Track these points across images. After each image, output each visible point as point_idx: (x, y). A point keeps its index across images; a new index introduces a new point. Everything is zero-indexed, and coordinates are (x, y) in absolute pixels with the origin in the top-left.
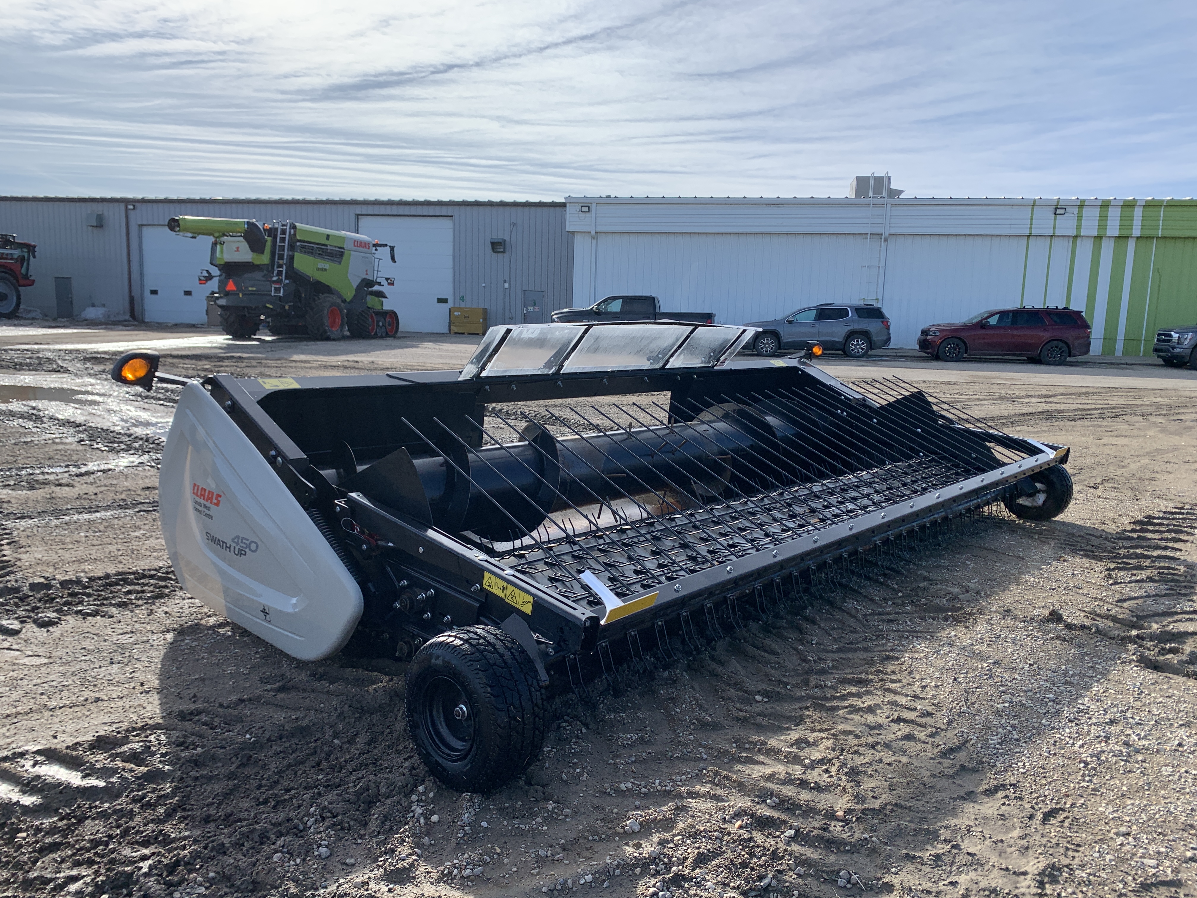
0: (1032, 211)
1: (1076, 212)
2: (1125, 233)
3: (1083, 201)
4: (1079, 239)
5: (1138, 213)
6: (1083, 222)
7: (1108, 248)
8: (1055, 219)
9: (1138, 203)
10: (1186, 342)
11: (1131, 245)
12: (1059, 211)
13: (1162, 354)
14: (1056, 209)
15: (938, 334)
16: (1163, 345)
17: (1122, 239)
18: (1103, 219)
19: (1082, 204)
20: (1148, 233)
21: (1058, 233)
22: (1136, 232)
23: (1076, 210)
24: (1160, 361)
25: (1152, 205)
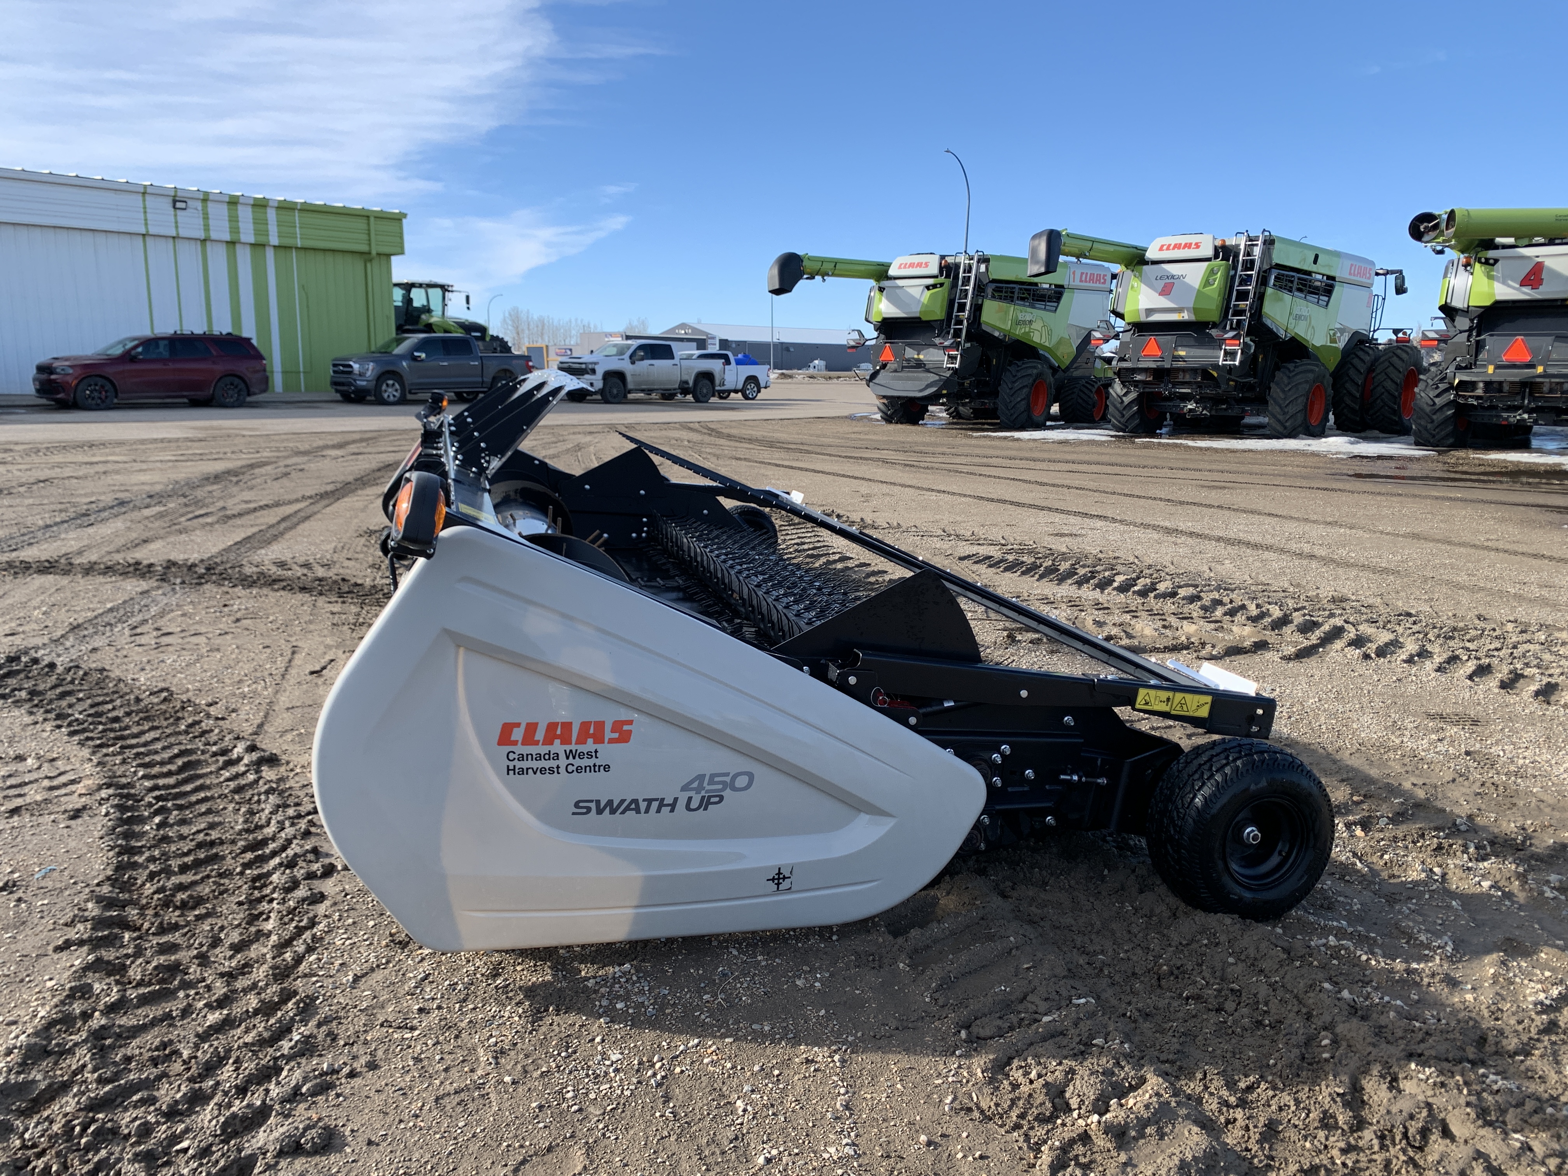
0: (144, 201)
1: (200, 208)
2: (261, 240)
3: (206, 194)
4: (208, 244)
5: (271, 214)
6: (211, 222)
7: (244, 256)
8: (176, 215)
9: (271, 204)
10: (369, 373)
11: (270, 253)
12: (179, 205)
13: (339, 388)
14: (175, 202)
15: (71, 371)
16: (342, 378)
17: (258, 246)
18: (234, 220)
19: (206, 198)
20: (287, 242)
21: (183, 233)
22: (274, 240)
23: (199, 205)
24: (338, 397)
25: (285, 207)
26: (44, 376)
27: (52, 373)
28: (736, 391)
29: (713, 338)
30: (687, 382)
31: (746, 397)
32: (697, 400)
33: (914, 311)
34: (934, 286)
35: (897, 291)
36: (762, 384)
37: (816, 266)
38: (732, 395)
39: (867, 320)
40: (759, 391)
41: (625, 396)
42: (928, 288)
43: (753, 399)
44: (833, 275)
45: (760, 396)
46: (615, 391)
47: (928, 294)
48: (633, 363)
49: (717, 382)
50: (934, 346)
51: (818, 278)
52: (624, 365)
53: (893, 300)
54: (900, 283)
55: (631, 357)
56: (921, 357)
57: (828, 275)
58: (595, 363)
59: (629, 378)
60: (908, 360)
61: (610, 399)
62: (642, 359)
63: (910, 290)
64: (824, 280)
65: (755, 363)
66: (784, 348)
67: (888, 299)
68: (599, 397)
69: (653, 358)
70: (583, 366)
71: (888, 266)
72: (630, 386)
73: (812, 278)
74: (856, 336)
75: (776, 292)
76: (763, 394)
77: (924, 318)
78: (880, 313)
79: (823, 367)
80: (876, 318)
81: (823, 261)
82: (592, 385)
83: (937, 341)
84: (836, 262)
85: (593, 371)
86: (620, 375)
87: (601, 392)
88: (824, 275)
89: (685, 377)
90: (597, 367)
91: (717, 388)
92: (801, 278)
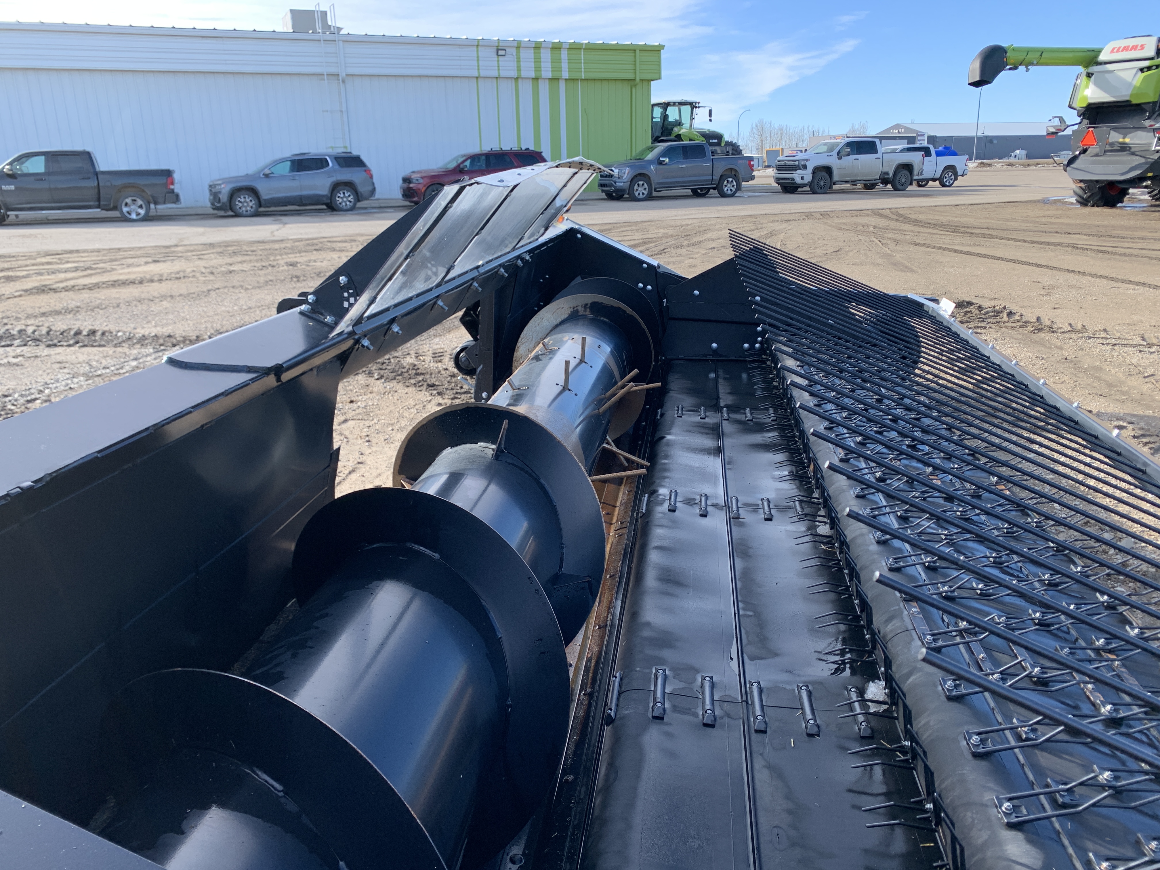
0: (478, 51)
1: (514, 54)
2: (557, 75)
3: (519, 42)
4: (520, 81)
5: (564, 55)
6: (522, 64)
8: (498, 61)
9: (564, 46)
10: (625, 176)
11: (562, 85)
12: (501, 53)
14: (498, 50)
15: (421, 181)
16: (606, 181)
17: (554, 80)
18: (537, 60)
19: (518, 45)
20: (575, 75)
22: (565, 75)
23: (514, 51)
25: (575, 48)
26: (406, 185)
27: (410, 182)
28: (934, 180)
29: (923, 135)
30: (887, 174)
31: (943, 185)
32: (896, 189)
33: (1123, 95)
34: (1149, 68)
35: (1107, 76)
36: (960, 172)
37: (1021, 56)
38: (931, 183)
39: (1070, 107)
40: (956, 179)
41: (830, 187)
42: (1142, 70)
43: (950, 186)
44: (1038, 64)
45: (956, 183)
46: (822, 183)
47: (1141, 76)
48: (840, 158)
49: (916, 172)
50: (1143, 128)
51: (1022, 68)
52: (832, 161)
53: (1101, 85)
54: (1110, 67)
55: (838, 153)
56: (1127, 140)
57: (1032, 64)
58: (807, 160)
59: (835, 172)
60: (1112, 144)
61: (818, 190)
62: (848, 155)
63: (1122, 74)
64: (1027, 70)
65: (954, 154)
66: (989, 140)
67: (1096, 84)
68: (808, 189)
69: (857, 154)
70: (797, 163)
71: (1099, 51)
72: (836, 178)
73: (1015, 68)
74: (1057, 122)
75: (976, 84)
76: (960, 181)
77: (1134, 102)
78: (1086, 98)
79: (1024, 156)
80: (1080, 103)
81: (1028, 51)
82: (802, 178)
83: (1147, 123)
84: (1042, 52)
85: (805, 167)
86: (828, 170)
87: (811, 184)
88: (1028, 64)
89: (885, 170)
90: (808, 163)
91: (915, 178)
92: (1003, 69)
